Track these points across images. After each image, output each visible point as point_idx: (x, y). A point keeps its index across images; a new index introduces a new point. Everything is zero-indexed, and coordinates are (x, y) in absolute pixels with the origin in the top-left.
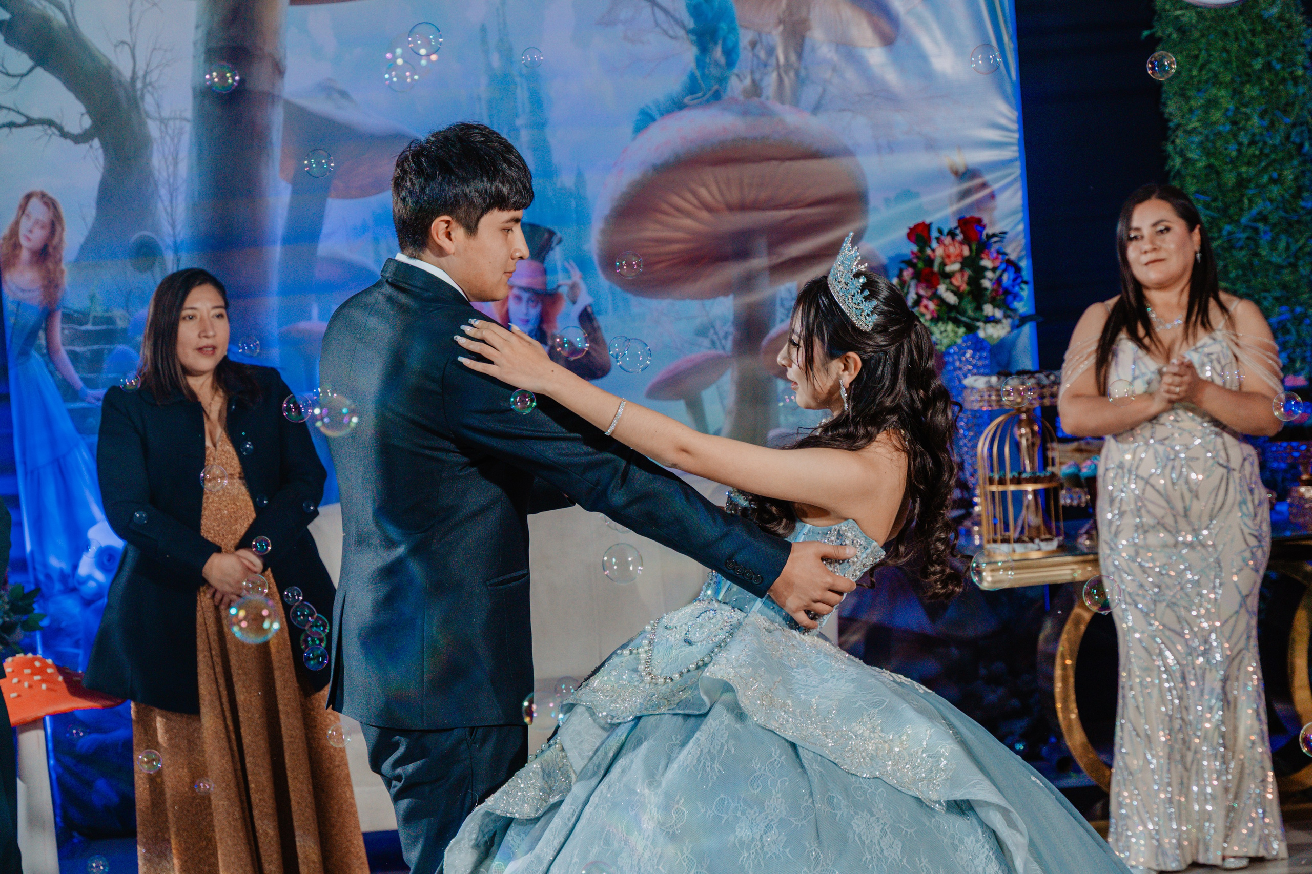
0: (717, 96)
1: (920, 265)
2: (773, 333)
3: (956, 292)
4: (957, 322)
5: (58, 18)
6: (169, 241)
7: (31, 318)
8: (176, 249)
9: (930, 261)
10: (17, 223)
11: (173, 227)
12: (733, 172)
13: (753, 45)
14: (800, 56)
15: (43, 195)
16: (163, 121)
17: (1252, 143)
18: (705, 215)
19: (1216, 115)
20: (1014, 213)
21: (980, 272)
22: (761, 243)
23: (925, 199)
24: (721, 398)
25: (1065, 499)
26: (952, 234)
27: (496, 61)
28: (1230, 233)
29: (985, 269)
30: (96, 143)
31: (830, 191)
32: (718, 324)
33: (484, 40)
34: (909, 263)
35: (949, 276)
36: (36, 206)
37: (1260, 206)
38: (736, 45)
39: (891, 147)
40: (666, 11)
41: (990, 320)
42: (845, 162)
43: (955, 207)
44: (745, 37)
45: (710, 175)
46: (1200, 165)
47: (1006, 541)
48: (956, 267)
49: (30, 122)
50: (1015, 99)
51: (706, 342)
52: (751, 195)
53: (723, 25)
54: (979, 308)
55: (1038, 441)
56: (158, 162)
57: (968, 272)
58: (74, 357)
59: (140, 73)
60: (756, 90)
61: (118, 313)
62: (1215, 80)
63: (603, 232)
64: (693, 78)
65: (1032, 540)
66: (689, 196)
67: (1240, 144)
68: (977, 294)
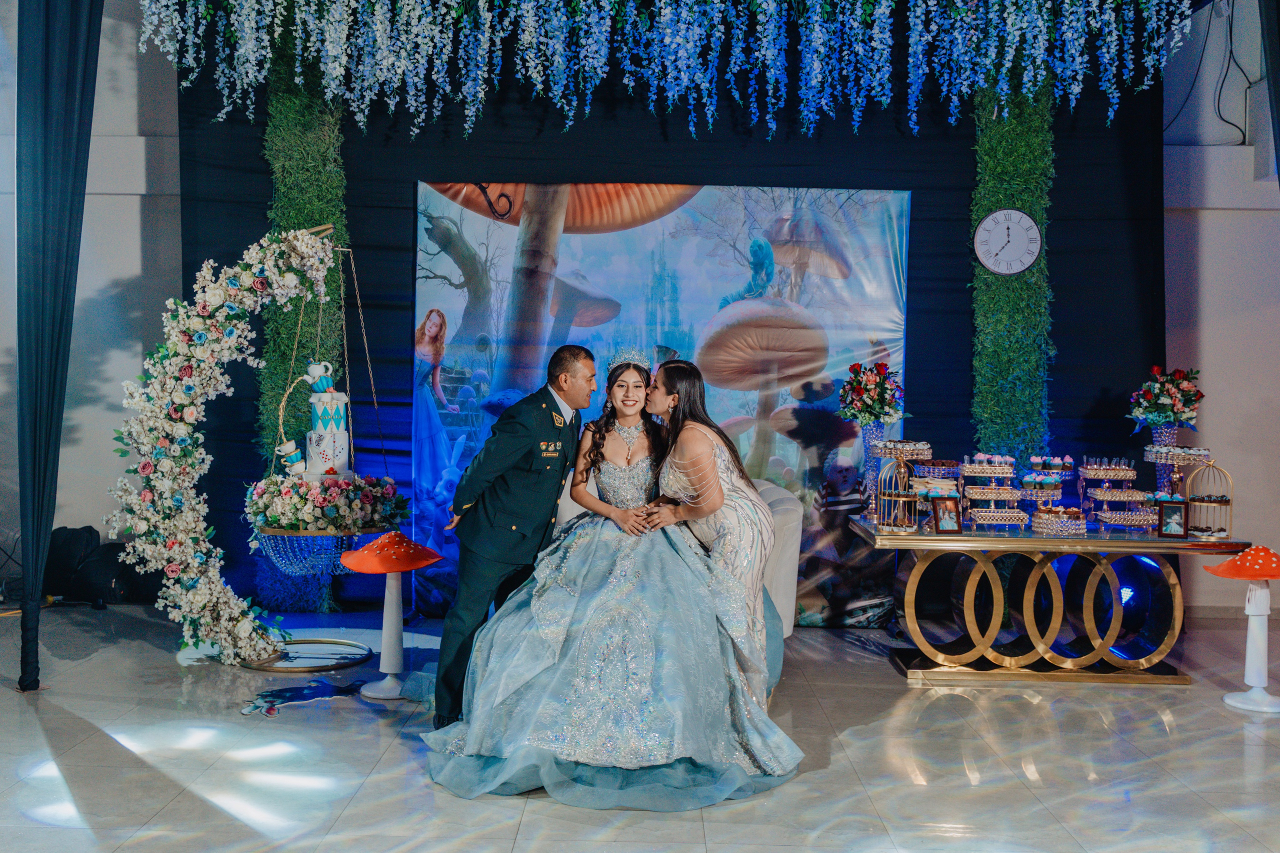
0: (761, 295)
1: (855, 384)
2: (777, 410)
3: (872, 399)
4: (871, 413)
5: (454, 230)
6: (495, 339)
7: (427, 368)
8: (498, 343)
9: (860, 383)
10: (425, 323)
11: (497, 332)
12: (765, 332)
13: (780, 272)
14: (802, 280)
15: (438, 311)
16: (498, 282)
17: (1017, 342)
18: (749, 350)
19: (1000, 327)
20: (898, 364)
21: (884, 390)
22: (776, 366)
23: (856, 353)
24: (749, 438)
25: (919, 507)
26: (871, 370)
27: (657, 268)
28: (1002, 384)
29: (887, 389)
30: (466, 289)
31: (809, 346)
32: (750, 404)
33: (652, 259)
34: (849, 383)
35: (868, 390)
36: (434, 316)
37: (1017, 372)
38: (772, 272)
39: (842, 327)
40: (740, 252)
41: (887, 414)
42: (819, 332)
43: (870, 359)
44: (777, 268)
45: (753, 332)
46: (990, 350)
47: (888, 525)
48: (873, 386)
49: (436, 277)
50: (904, 310)
51: (744, 412)
52: (772, 344)
53: (767, 261)
54: (882, 408)
55: (906, 475)
56: (493, 301)
57: (878, 390)
58: (445, 389)
59: (490, 259)
60: (780, 293)
61: (467, 370)
62: (1001, 310)
63: (700, 354)
64: (750, 285)
65: (902, 526)
66: (743, 341)
67: (1011, 342)
68: (882, 401)
